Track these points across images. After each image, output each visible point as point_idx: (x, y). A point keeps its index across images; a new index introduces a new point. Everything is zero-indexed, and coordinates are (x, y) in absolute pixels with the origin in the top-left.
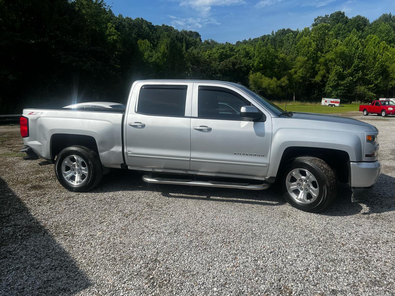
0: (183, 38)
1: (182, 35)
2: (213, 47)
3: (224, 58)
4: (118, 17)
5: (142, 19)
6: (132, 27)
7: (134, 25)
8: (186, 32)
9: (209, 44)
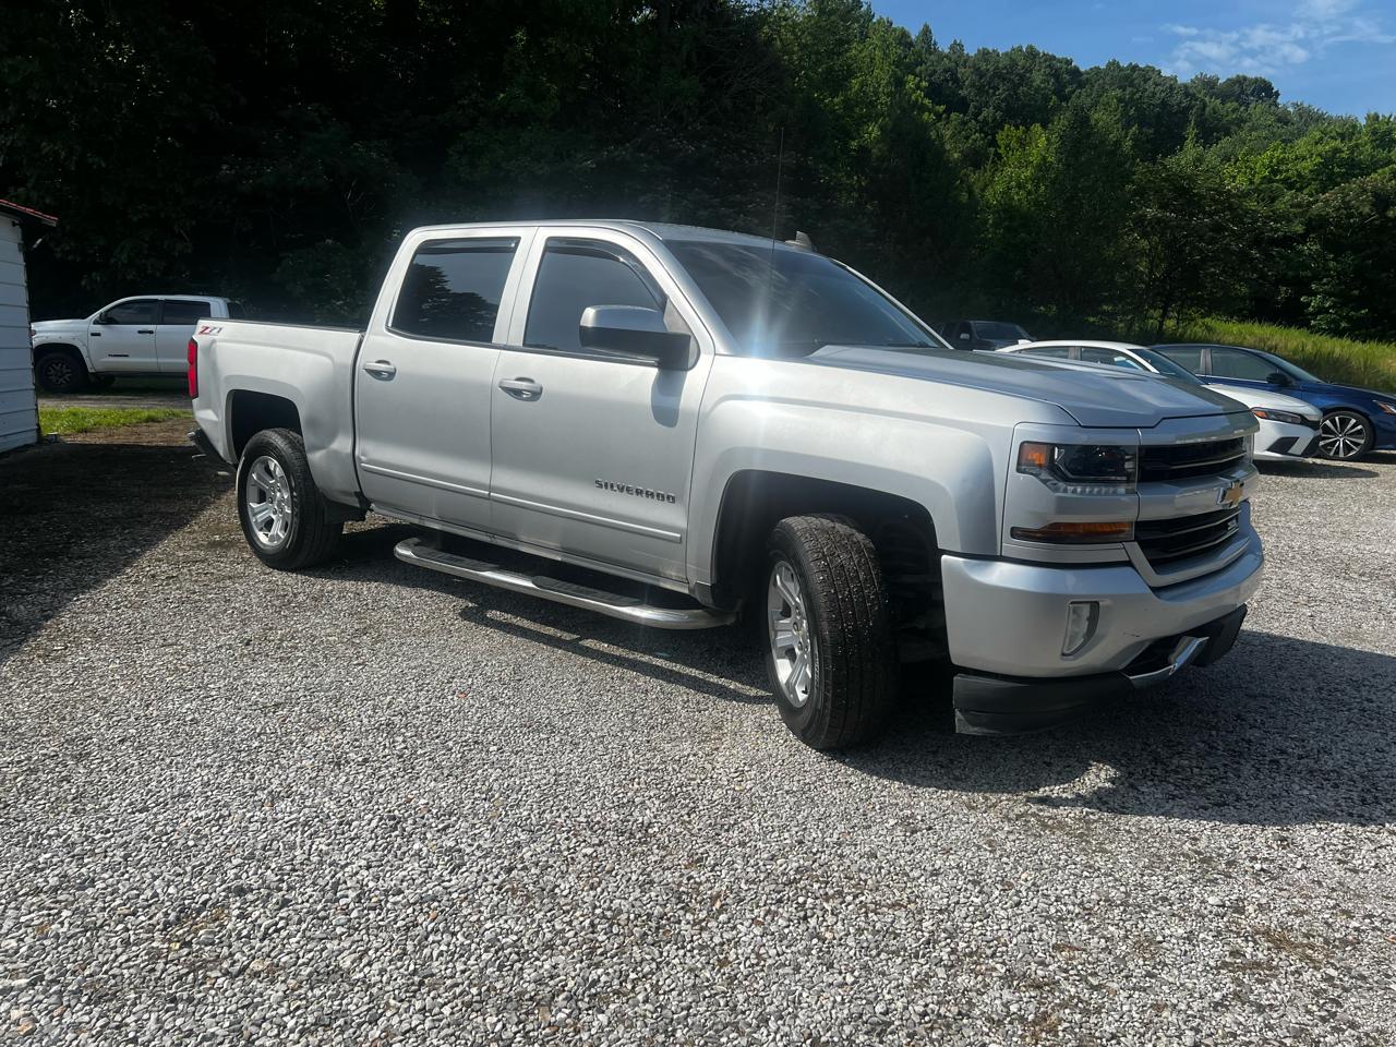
0: (1189, 108)
1: (1187, 94)
2: (1300, 134)
3: (1342, 175)
4: (947, 51)
5: (1031, 48)
6: (989, 83)
7: (998, 75)
8: (1209, 84)
9: (1286, 124)
